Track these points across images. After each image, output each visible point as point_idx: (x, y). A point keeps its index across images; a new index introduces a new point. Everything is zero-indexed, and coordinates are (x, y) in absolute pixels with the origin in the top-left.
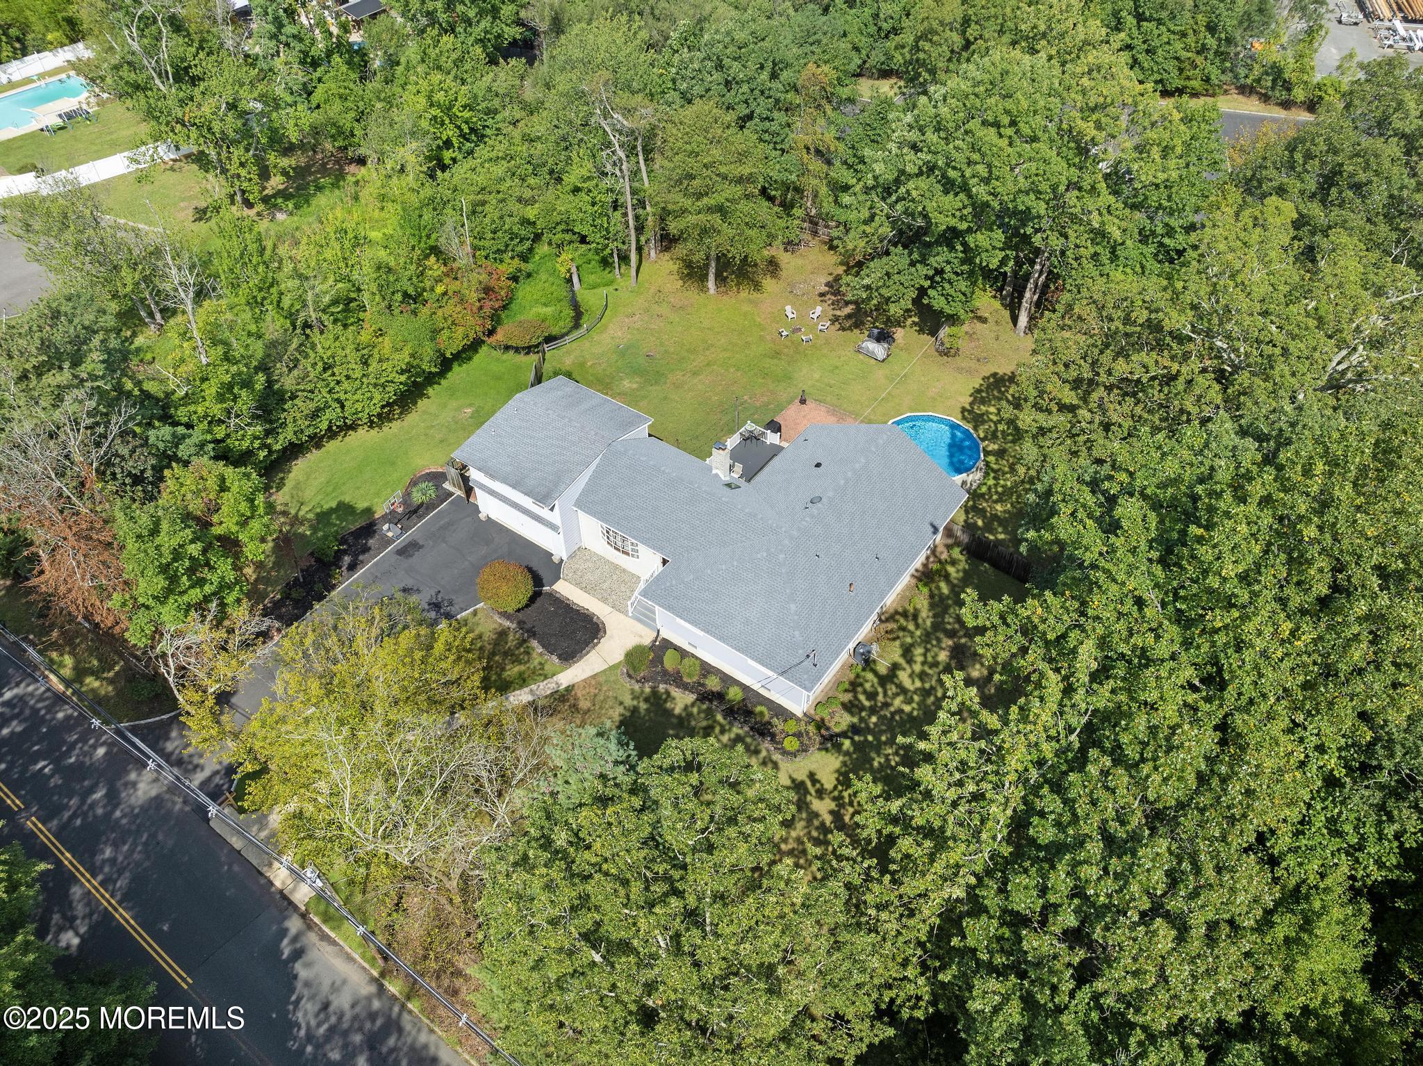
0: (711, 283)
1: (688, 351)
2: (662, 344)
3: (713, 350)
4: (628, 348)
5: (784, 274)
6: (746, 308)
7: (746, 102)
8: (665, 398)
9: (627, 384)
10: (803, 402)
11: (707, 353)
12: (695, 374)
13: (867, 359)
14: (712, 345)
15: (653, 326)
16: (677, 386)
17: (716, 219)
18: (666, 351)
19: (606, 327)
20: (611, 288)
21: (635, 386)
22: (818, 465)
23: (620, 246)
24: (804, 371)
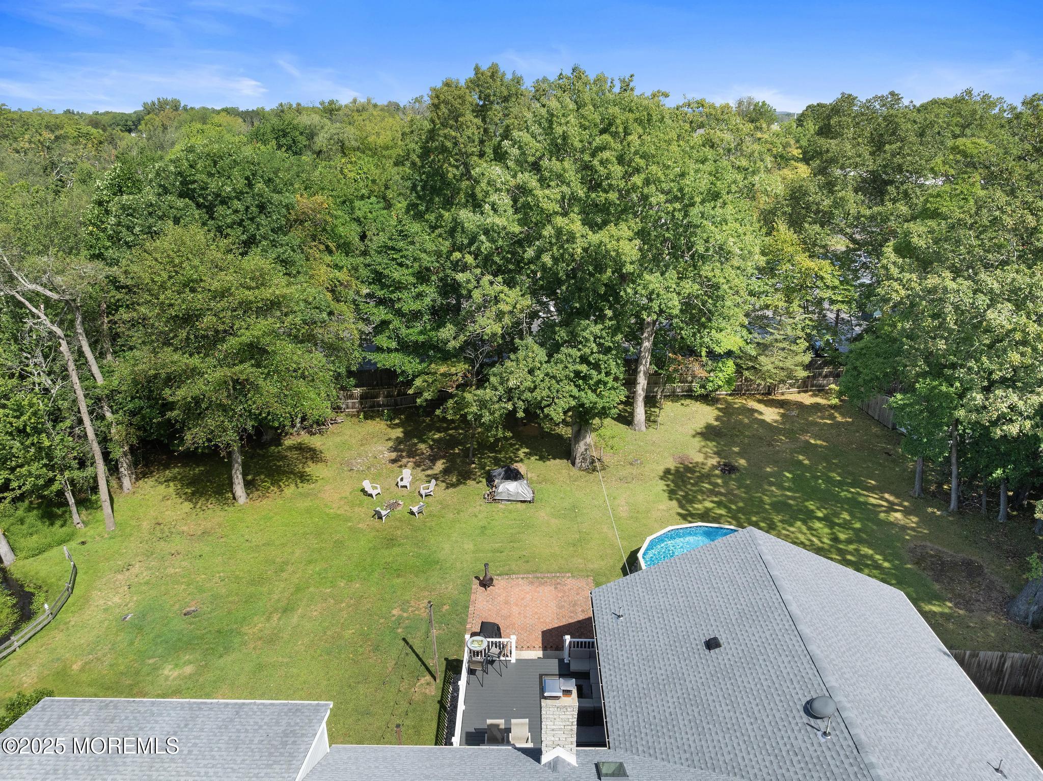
0: (239, 489)
1: (252, 582)
2: (201, 590)
3: (290, 569)
4: (143, 616)
5: (327, 455)
6: (302, 504)
7: (240, 223)
8: (260, 667)
9: (170, 672)
10: (486, 583)
11: (284, 575)
12: (287, 610)
13: (512, 506)
14: (286, 563)
15: (171, 571)
16: (272, 640)
17: (246, 370)
18: (215, 597)
19: (86, 600)
20: (73, 544)
21: (189, 669)
22: (712, 644)
23: (77, 474)
24: (447, 546)
